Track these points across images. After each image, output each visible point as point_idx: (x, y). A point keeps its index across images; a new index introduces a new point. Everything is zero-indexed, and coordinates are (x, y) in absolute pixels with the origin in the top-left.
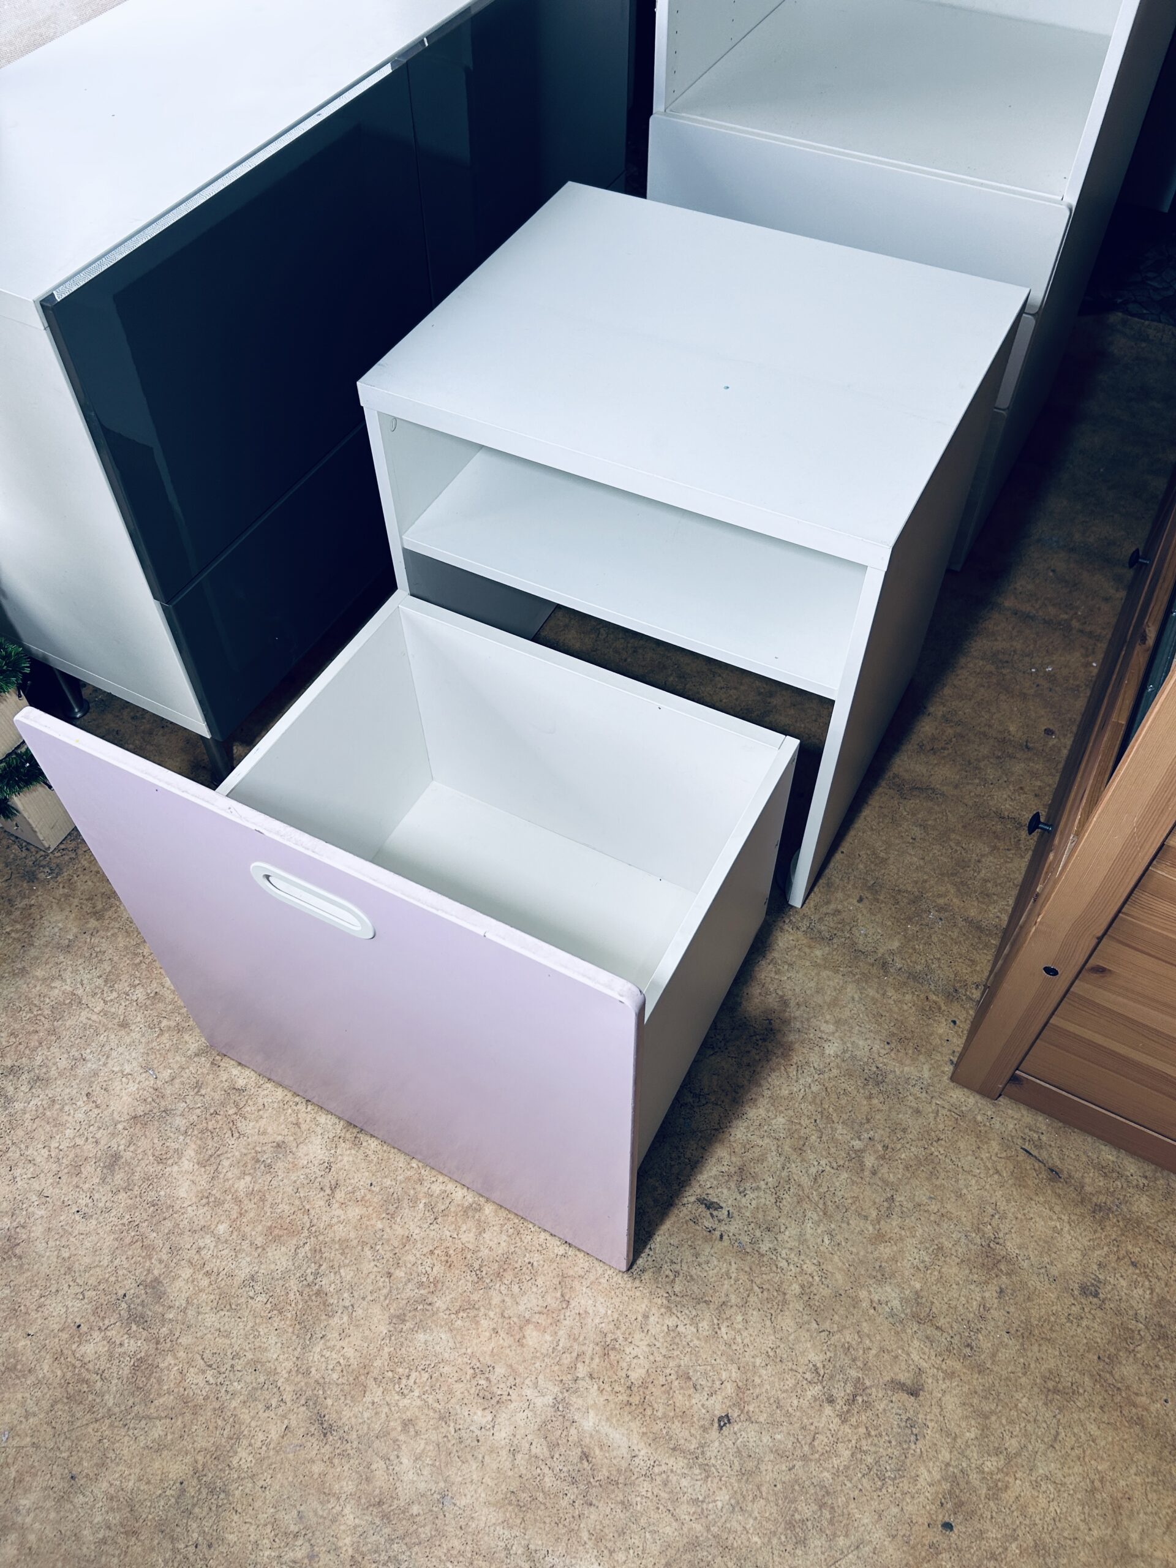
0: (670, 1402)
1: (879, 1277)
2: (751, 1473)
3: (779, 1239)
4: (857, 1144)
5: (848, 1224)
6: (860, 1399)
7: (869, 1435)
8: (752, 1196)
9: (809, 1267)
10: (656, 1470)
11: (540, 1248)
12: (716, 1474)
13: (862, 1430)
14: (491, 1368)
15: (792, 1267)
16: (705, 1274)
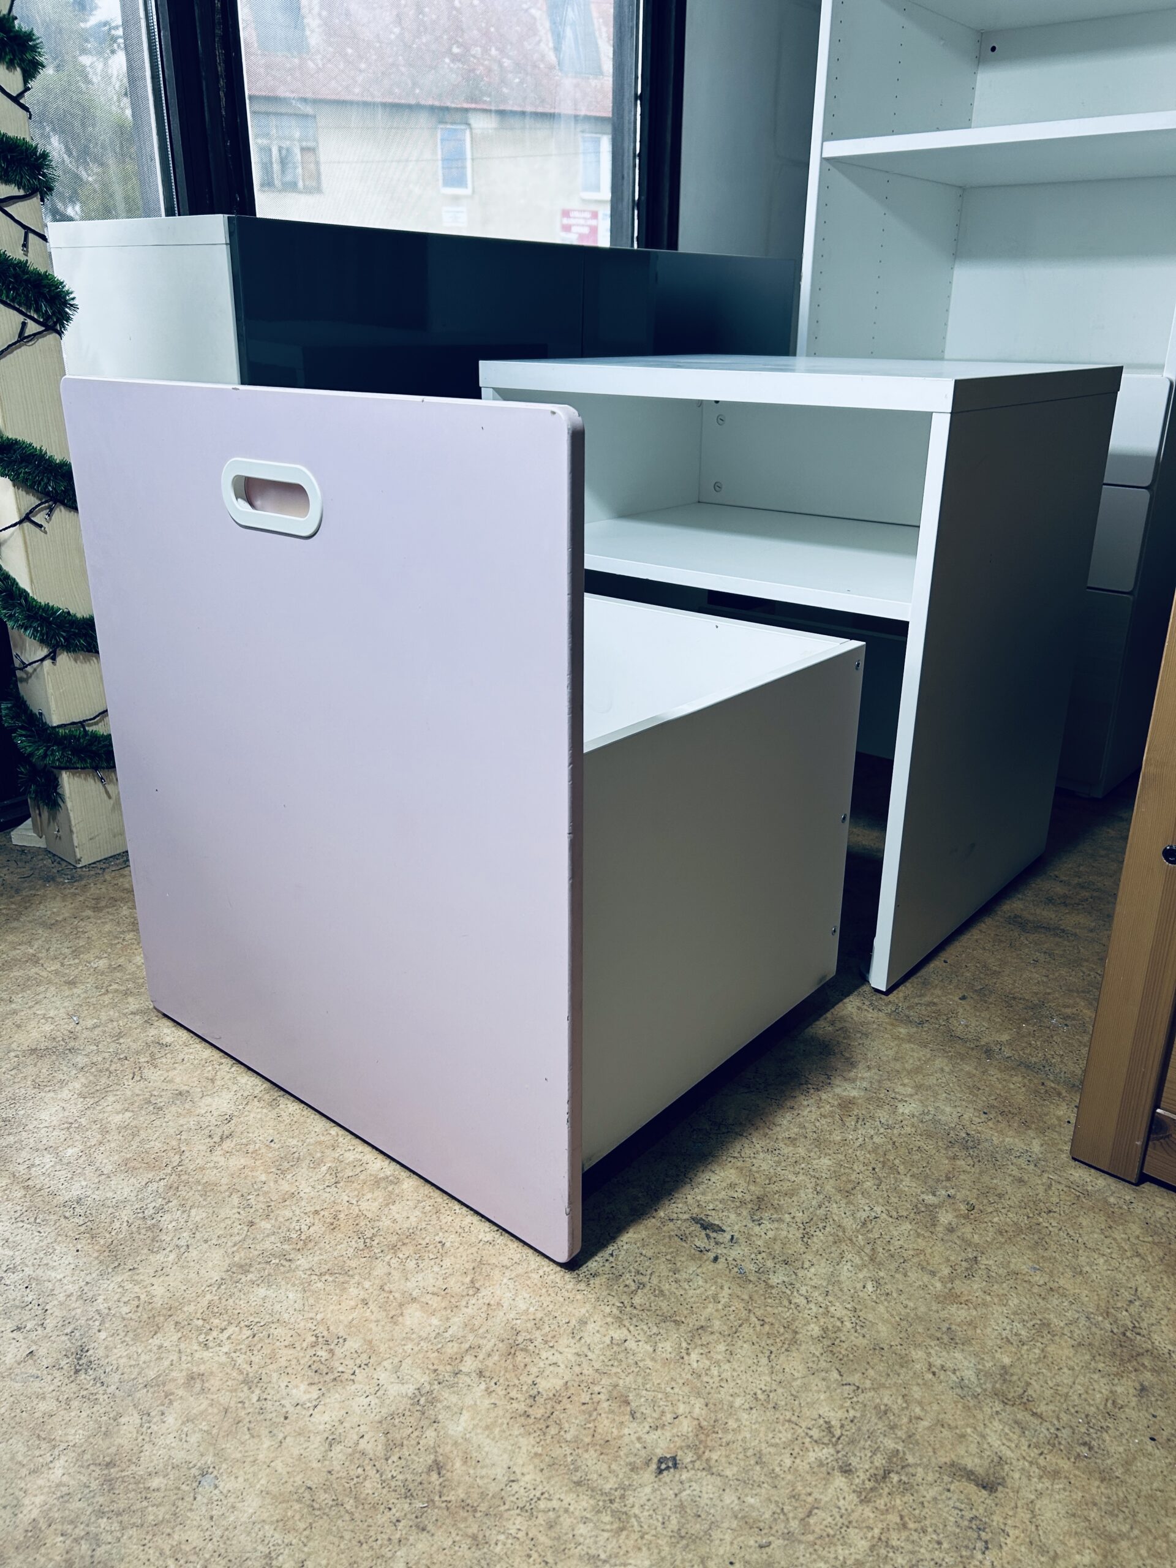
0: (591, 1425)
1: (946, 1339)
2: (695, 1539)
3: (800, 1275)
4: (930, 1199)
5: (905, 1275)
6: (895, 1478)
7: (905, 1526)
8: (769, 1226)
9: (838, 1310)
10: (542, 1505)
11: (460, 1231)
12: (637, 1528)
13: (894, 1518)
14: (341, 1340)
15: (812, 1305)
16: (682, 1292)
